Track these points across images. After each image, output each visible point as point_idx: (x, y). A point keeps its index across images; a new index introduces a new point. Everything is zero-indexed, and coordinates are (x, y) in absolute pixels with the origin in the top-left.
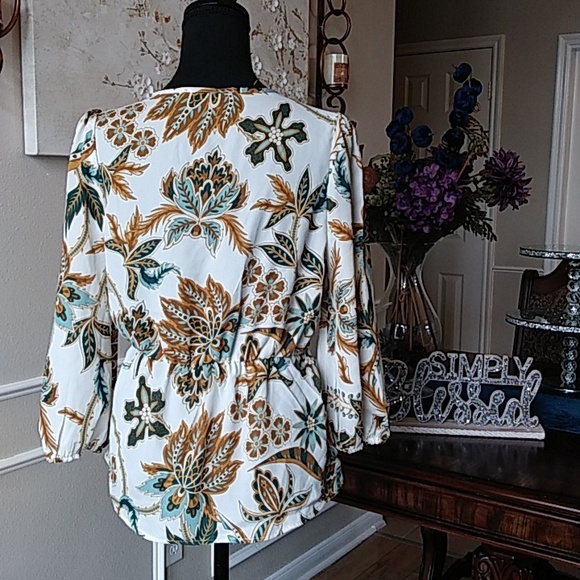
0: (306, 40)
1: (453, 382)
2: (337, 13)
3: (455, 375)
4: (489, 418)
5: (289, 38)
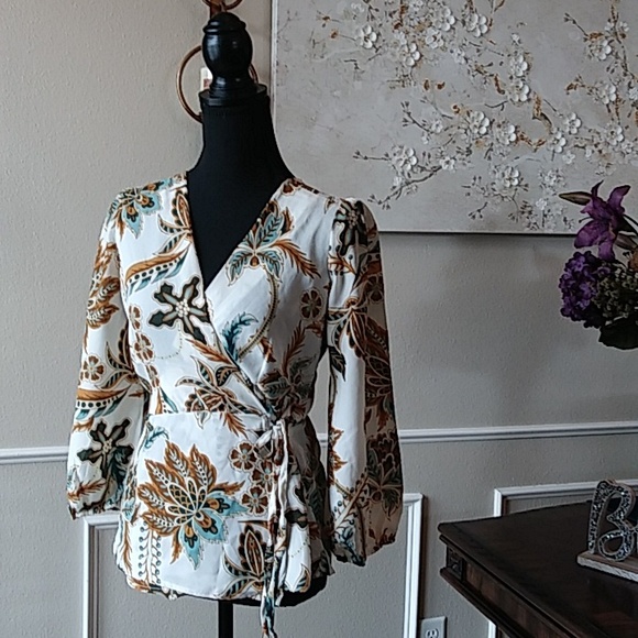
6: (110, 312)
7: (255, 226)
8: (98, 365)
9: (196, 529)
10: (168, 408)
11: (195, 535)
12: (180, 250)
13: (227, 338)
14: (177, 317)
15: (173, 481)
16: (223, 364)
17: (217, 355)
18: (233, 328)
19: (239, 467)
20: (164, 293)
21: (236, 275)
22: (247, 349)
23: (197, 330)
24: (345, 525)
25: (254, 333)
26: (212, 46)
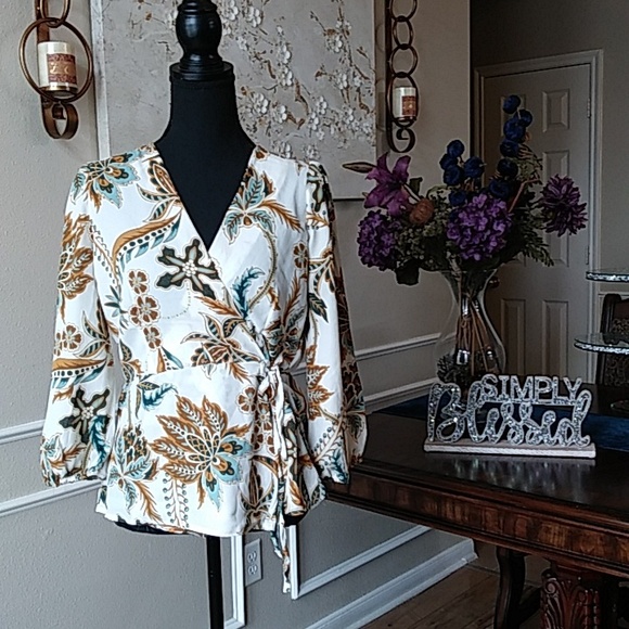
0: (372, 76)
1: (505, 402)
2: (404, 47)
3: (507, 396)
4: (541, 438)
5: (354, 76)
6: (85, 282)
7: (240, 189)
8: (75, 333)
9: (216, 474)
10: (172, 364)
11: (214, 480)
12: (171, 216)
13: (238, 291)
14: (185, 277)
15: (190, 431)
16: (230, 316)
17: (225, 309)
18: (243, 282)
19: (247, 410)
20: (167, 256)
21: (234, 235)
22: (256, 300)
23: (206, 287)
24: (334, 447)
25: (263, 285)
26: (191, 25)
